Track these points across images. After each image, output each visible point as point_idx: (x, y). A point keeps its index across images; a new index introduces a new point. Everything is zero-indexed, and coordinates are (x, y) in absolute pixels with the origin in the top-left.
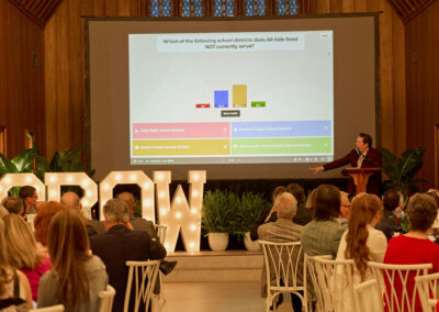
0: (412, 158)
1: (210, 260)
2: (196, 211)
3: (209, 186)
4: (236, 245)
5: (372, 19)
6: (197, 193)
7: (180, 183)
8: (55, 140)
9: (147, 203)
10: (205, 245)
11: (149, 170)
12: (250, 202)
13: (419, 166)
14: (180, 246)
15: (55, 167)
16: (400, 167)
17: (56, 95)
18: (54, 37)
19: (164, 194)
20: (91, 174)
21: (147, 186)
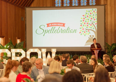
0: (114, 46)
5: (103, 6)
6: (54, 55)
7: (49, 52)
9: (40, 57)
16: (111, 48)
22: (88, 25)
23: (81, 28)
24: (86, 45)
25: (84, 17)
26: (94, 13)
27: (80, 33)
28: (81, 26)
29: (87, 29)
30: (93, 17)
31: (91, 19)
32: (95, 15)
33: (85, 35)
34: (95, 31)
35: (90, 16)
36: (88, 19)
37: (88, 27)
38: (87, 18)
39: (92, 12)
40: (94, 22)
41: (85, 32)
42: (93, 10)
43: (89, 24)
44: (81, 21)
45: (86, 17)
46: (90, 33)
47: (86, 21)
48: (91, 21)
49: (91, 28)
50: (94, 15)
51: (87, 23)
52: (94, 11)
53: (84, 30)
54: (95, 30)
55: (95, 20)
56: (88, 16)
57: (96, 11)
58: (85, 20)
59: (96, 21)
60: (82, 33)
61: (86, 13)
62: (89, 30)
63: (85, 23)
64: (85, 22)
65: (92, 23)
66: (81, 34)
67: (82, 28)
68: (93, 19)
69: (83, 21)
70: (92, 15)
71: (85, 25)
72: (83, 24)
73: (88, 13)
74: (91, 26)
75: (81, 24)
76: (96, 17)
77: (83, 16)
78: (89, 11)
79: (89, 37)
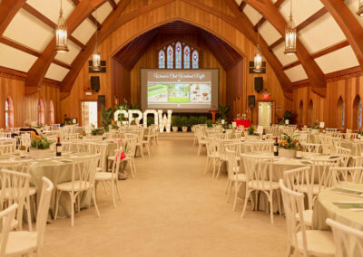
0: (227, 107)
1: (173, 134)
2: (169, 120)
3: (173, 114)
4: (180, 130)
5: (218, 70)
6: (170, 116)
7: (165, 113)
8: (133, 103)
9: (156, 118)
10: (171, 130)
11: (157, 110)
12: (184, 119)
13: (228, 110)
14: (165, 130)
15: (131, 108)
17: (133, 89)
18: (133, 74)
19: (161, 116)
20: (141, 110)
21: (156, 114)
57: (210, 74)
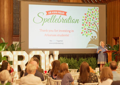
7: (52, 55)
19: (47, 58)
21: (42, 56)
22: (89, 25)
23: (82, 28)
24: (88, 46)
25: (86, 16)
26: (96, 12)
27: (82, 33)
28: (83, 25)
29: (89, 29)
30: (95, 16)
31: (93, 18)
32: (97, 14)
33: (87, 36)
34: (97, 32)
35: (92, 15)
36: (90, 19)
37: (90, 27)
38: (89, 17)
39: (94, 11)
40: (96, 22)
41: (87, 33)
42: (95, 8)
43: (91, 24)
44: (83, 20)
45: (87, 16)
46: (92, 33)
47: (88, 21)
48: (93, 20)
49: (93, 28)
50: (95, 14)
51: (89, 23)
52: (96, 10)
53: (86, 30)
54: (97, 30)
55: (97, 19)
56: (90, 15)
57: (98, 10)
58: (87, 19)
59: (98, 21)
60: (84, 33)
61: (88, 12)
62: (91, 30)
63: (87, 23)
64: (86, 21)
65: (94, 23)
66: (83, 35)
67: (84, 28)
68: (95, 19)
69: (85, 20)
70: (94, 14)
71: (87, 24)
72: (85, 23)
73: (90, 11)
74: (93, 26)
75: (83, 23)
76: (98, 17)
77: (85, 14)
78: (91, 10)
79: (91, 38)
